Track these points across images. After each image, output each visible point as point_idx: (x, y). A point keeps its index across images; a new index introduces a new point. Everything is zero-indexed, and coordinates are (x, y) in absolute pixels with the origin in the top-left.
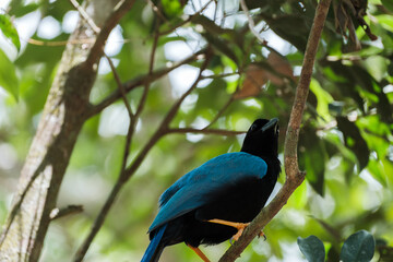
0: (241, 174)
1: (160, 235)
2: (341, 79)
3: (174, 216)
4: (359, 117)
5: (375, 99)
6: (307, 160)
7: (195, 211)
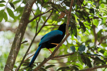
0: (57, 34)
1: (40, 46)
2: (80, 14)
3: (44, 42)
4: (84, 22)
5: (87, 18)
6: (73, 31)
7: (48, 41)
